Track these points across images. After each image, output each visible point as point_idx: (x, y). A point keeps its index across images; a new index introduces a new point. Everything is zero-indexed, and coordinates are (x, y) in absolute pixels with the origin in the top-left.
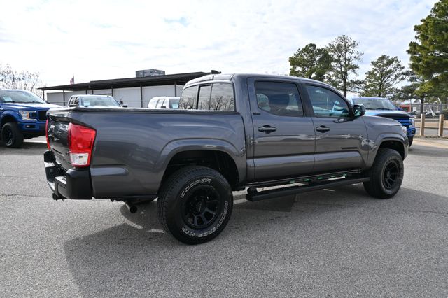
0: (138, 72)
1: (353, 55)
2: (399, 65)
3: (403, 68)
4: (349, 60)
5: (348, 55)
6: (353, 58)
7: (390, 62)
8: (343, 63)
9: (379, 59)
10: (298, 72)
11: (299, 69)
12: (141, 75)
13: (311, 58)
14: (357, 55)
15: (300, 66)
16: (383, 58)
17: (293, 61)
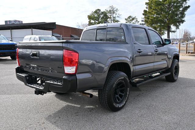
0: (6, 22)
1: (117, 15)
2: (137, 20)
3: (139, 22)
4: (115, 18)
5: (114, 15)
6: (117, 17)
7: (133, 19)
8: (112, 19)
9: (128, 17)
10: (92, 23)
11: (92, 21)
12: (8, 23)
13: (99, 16)
14: (118, 15)
15: (93, 20)
16: (130, 17)
17: (90, 18)
